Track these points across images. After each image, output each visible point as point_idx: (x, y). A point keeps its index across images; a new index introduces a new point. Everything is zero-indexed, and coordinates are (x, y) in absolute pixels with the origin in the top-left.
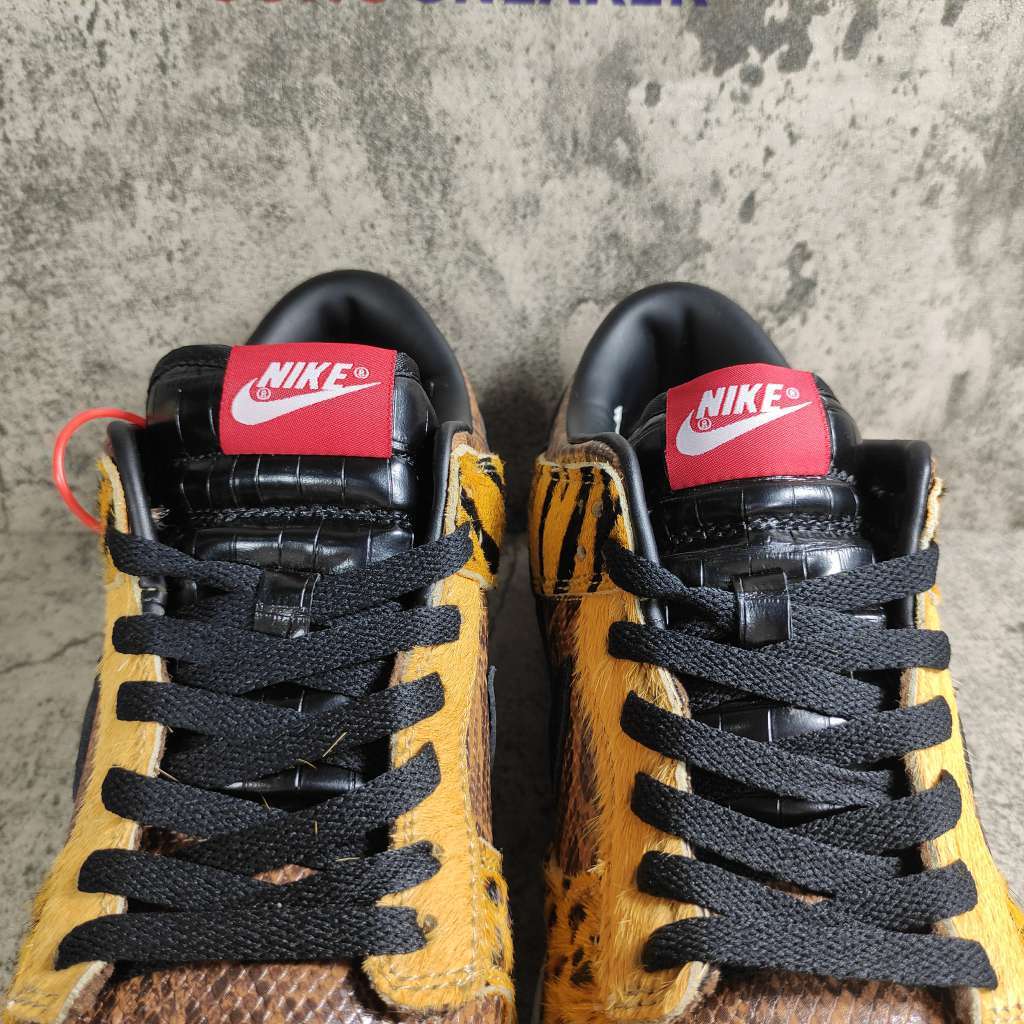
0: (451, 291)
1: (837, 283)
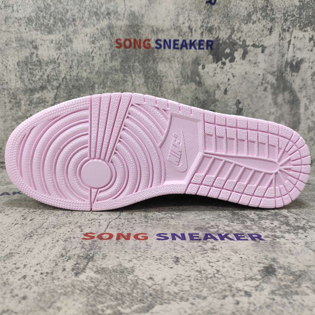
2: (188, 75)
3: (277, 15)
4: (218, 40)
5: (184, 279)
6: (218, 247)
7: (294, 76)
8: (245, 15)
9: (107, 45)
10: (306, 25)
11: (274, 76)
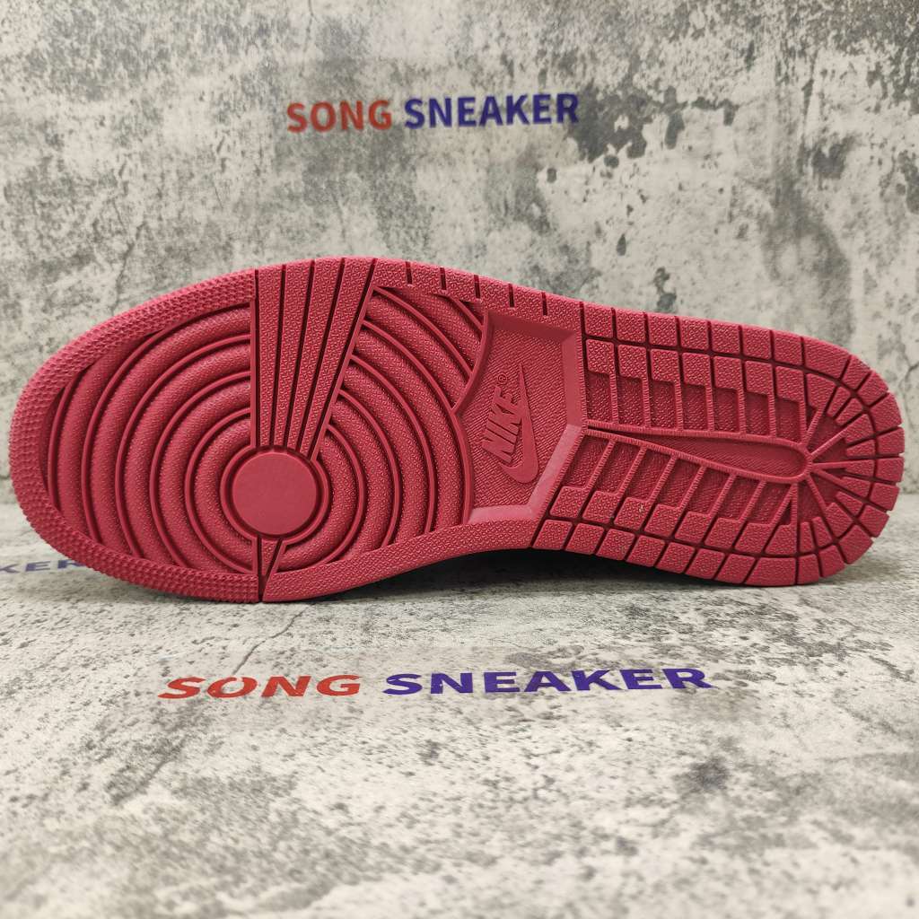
2: (506, 202)
3: (767, 9)
4: (593, 90)
5: (442, 807)
6: (563, 712)
7: (826, 188)
8: (668, 14)
9: (263, 124)
10: (856, 35)
11: (767, 190)
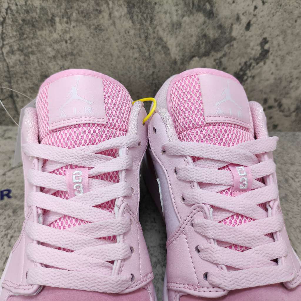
0: (153, 53)
1: (276, 51)
